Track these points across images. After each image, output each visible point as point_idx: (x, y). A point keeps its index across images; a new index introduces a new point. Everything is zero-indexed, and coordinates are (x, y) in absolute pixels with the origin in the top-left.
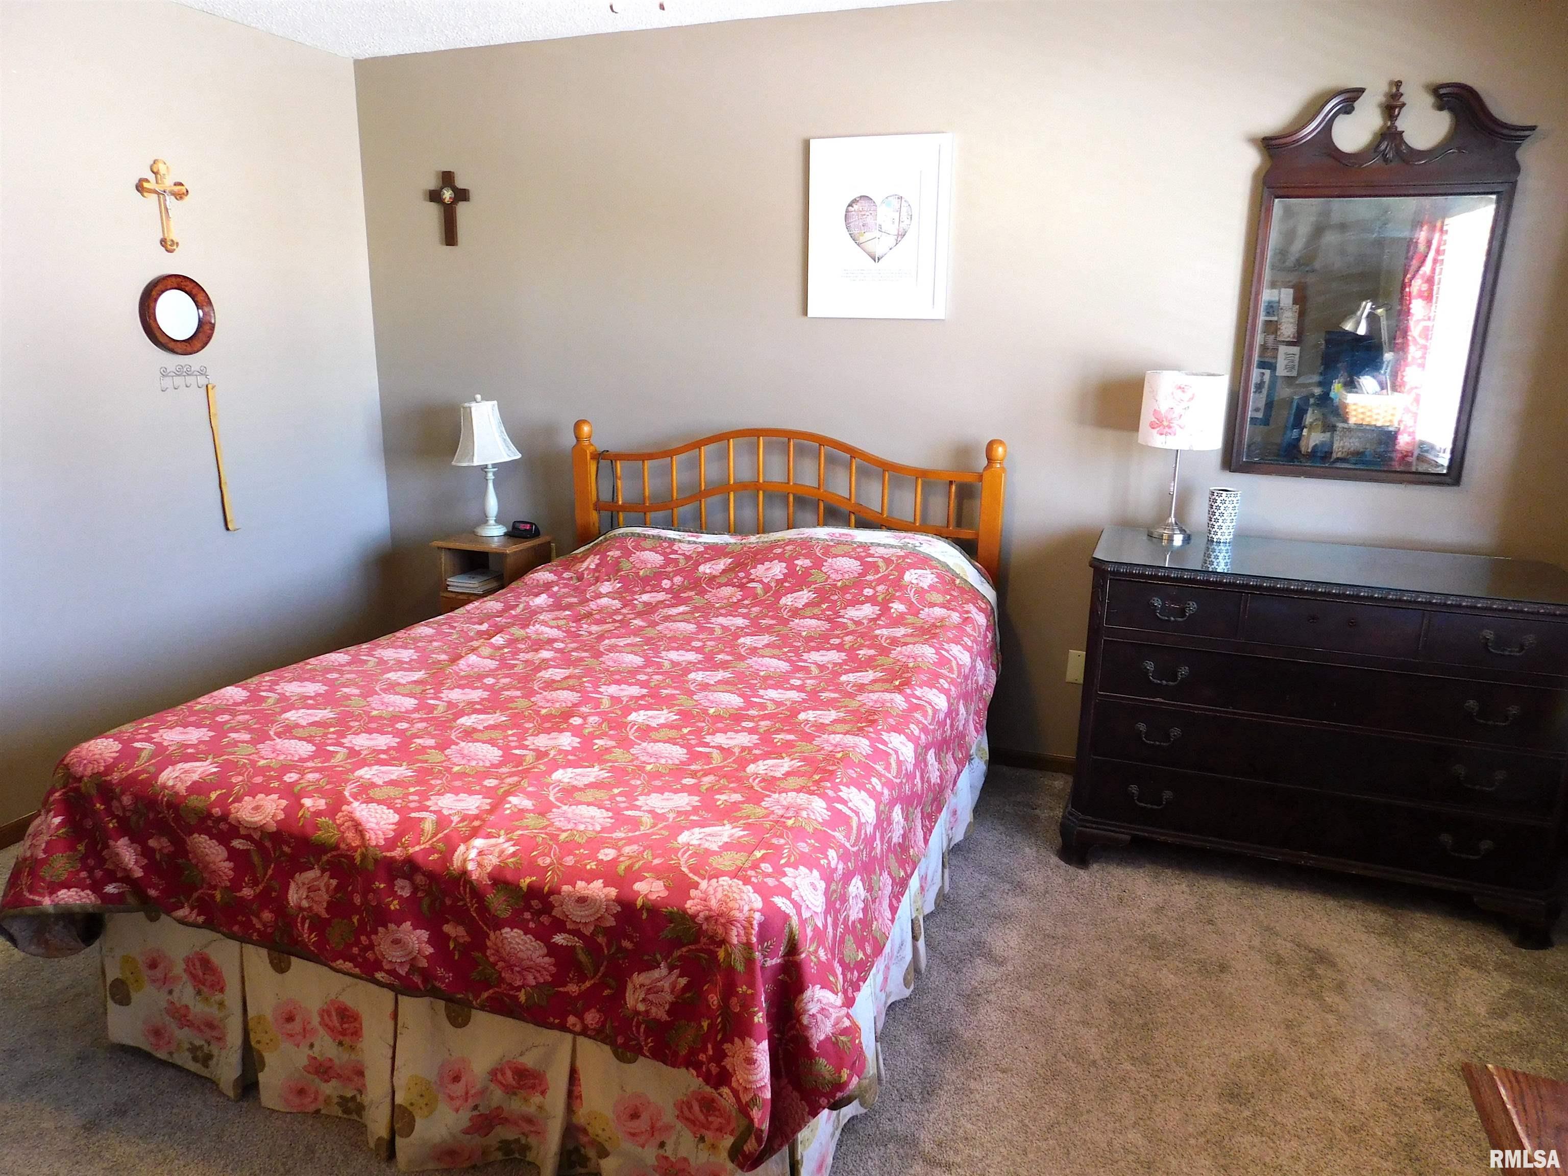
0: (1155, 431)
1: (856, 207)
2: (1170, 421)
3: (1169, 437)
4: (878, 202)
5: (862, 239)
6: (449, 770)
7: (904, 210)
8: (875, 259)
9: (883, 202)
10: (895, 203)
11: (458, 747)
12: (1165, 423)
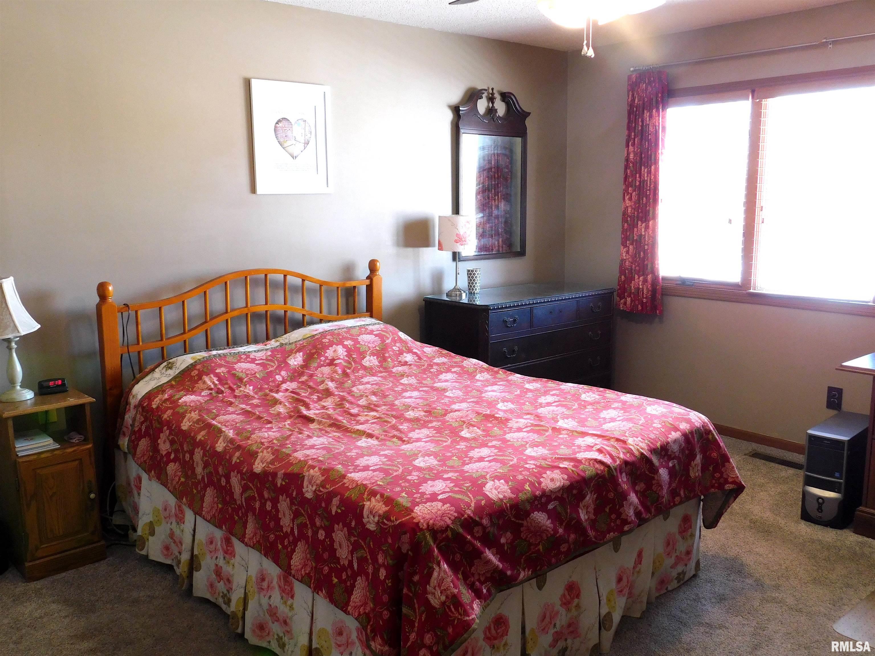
0: (458, 244)
1: (280, 125)
2: (465, 238)
3: (465, 246)
4: (293, 123)
5: (285, 145)
7: (307, 129)
8: (294, 157)
9: (296, 123)
10: (302, 123)
12: (463, 240)
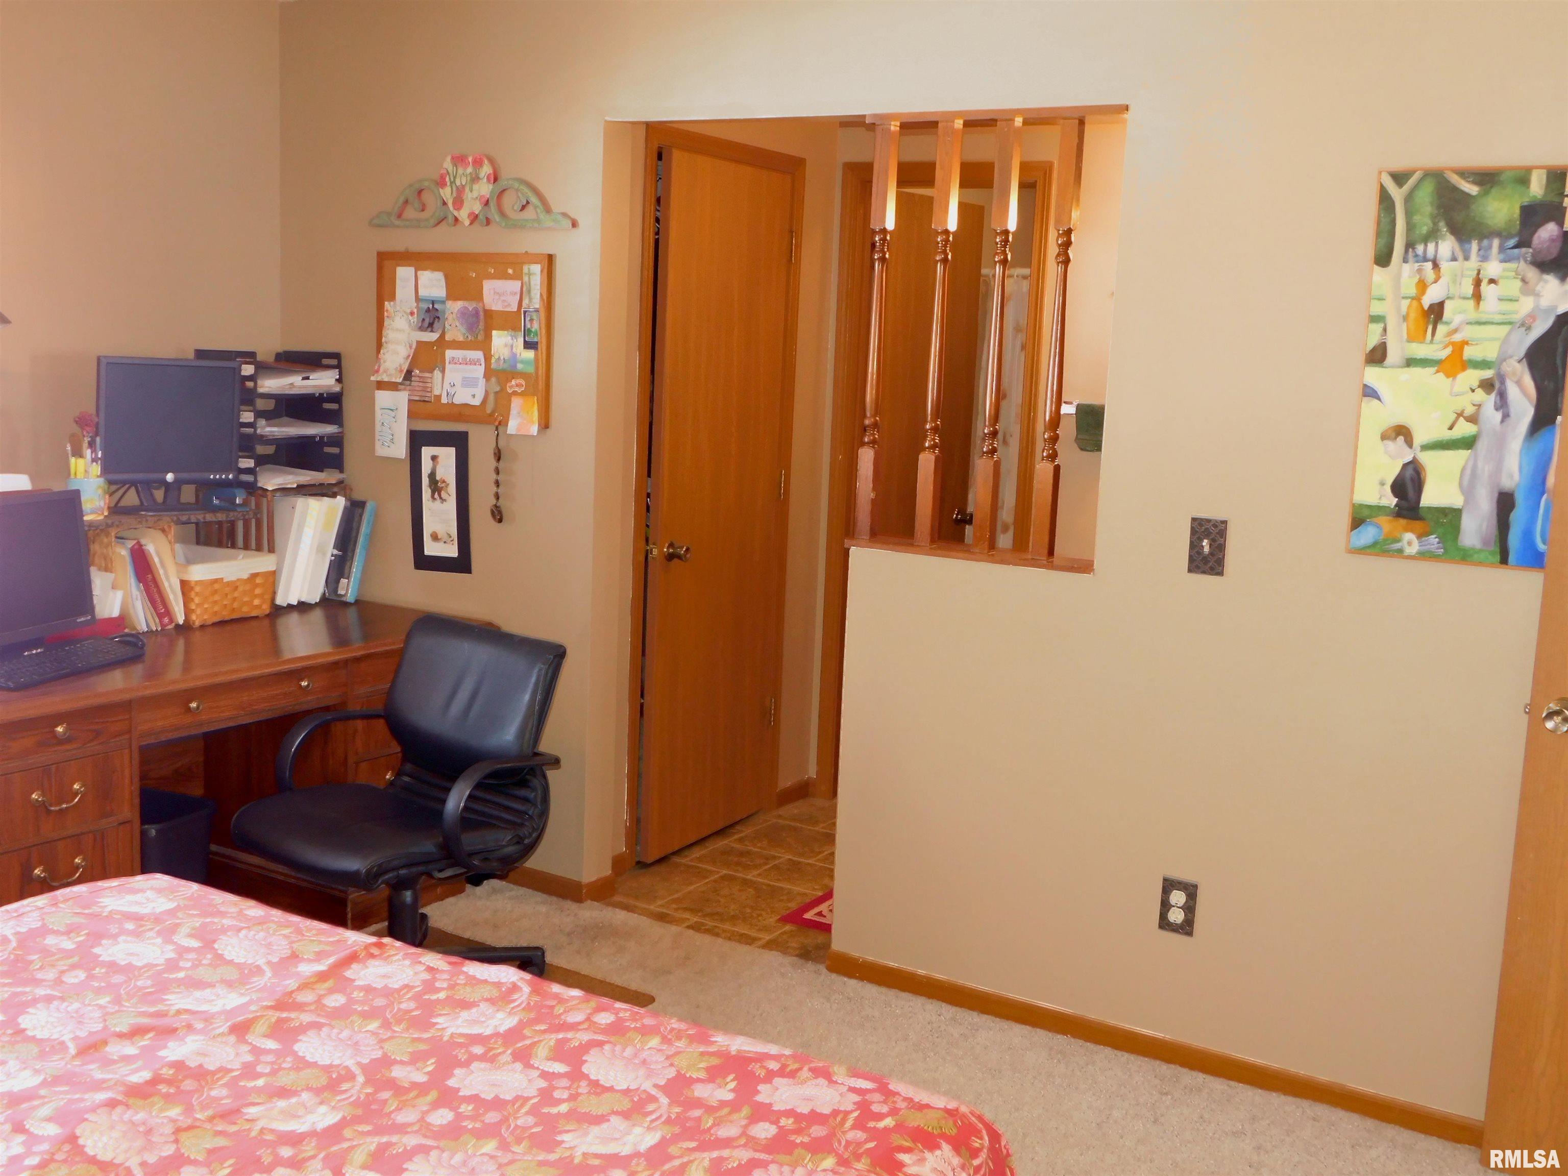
6: (386, 1025)
11: (359, 1059)
